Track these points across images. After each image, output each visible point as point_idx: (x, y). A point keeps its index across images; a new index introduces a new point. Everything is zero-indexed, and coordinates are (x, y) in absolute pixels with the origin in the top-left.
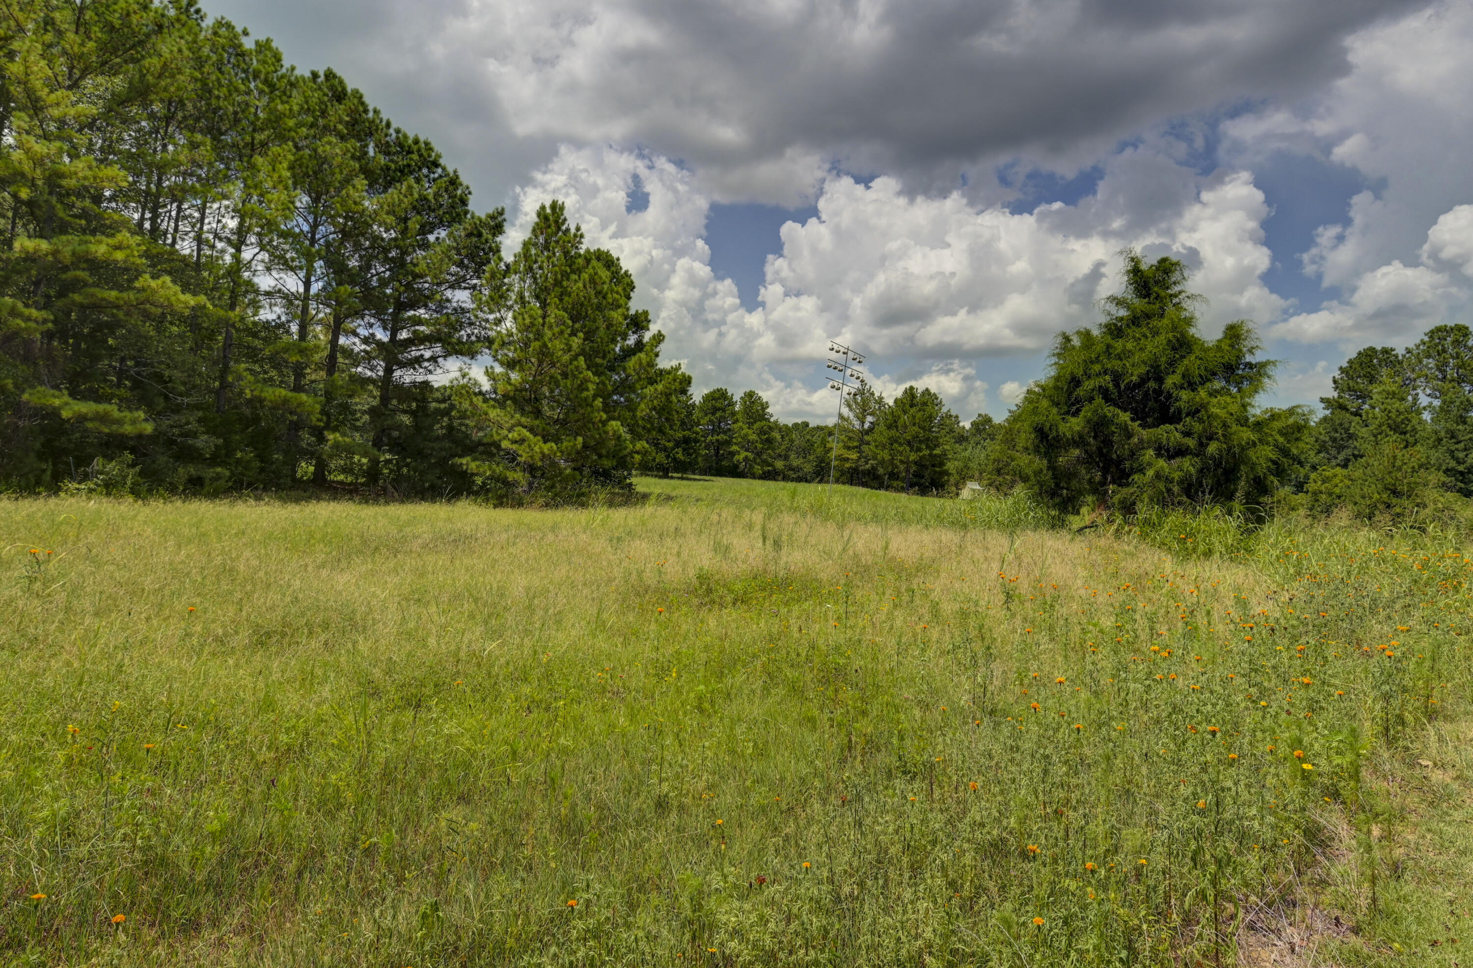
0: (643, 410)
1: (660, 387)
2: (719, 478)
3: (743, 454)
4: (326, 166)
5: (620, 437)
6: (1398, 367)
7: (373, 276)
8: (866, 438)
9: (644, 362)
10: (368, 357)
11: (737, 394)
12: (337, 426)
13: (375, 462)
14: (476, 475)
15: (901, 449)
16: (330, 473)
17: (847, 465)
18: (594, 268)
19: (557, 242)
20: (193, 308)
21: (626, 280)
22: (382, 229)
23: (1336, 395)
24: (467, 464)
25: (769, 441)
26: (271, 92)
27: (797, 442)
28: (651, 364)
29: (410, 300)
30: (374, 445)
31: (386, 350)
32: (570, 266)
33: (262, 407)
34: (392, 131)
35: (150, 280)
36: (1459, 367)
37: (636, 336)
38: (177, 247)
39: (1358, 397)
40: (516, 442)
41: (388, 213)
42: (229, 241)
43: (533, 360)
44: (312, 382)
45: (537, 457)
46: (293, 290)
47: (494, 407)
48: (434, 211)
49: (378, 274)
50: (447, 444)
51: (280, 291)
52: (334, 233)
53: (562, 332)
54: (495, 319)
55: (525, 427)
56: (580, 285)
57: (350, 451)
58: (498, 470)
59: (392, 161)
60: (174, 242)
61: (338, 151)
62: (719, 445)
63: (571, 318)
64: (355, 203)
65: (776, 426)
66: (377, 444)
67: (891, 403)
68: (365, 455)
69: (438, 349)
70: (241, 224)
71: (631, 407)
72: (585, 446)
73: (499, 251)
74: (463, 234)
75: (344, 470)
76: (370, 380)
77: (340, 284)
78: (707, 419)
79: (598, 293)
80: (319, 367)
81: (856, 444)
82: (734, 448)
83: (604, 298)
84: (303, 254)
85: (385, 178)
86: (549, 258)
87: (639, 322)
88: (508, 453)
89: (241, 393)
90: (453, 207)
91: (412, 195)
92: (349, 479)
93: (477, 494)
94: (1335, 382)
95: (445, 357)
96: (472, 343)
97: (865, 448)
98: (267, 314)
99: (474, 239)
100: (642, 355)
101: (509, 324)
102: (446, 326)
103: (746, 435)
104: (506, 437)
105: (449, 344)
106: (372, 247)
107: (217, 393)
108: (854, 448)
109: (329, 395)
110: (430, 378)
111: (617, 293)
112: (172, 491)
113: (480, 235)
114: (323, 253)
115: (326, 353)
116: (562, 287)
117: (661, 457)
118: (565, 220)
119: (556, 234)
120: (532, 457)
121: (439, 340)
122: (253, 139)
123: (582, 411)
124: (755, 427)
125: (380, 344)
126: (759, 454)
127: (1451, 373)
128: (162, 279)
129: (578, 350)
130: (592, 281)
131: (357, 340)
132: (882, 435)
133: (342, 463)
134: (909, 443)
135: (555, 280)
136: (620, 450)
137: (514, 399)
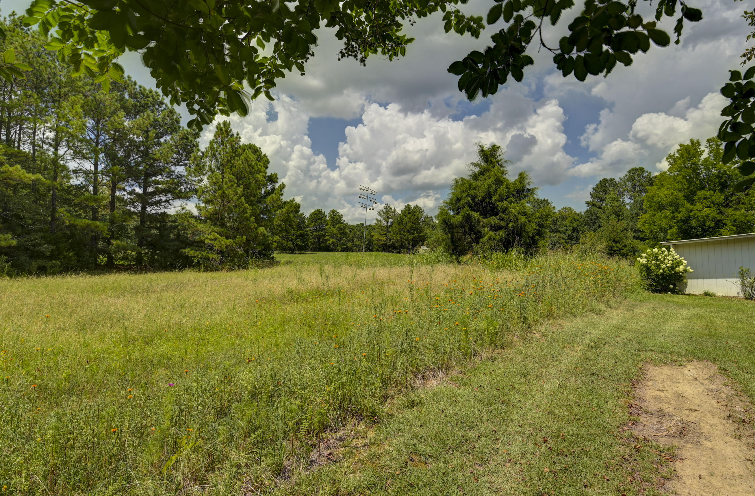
0: (276, 221)
1: (284, 210)
2: (319, 253)
3: (332, 240)
4: (101, 105)
5: (264, 235)
6: (616, 187)
7: (131, 160)
8: (390, 229)
9: (275, 198)
10: (132, 202)
11: (327, 212)
12: (118, 237)
13: (139, 254)
14: (194, 257)
15: (405, 234)
16: (116, 261)
17: (381, 243)
18: (246, 154)
19: (227, 141)
20: (33, 181)
21: (265, 159)
22: (135, 137)
23: (592, 200)
24: (188, 252)
25: (344, 233)
26: (68, 67)
27: (358, 233)
28: (278, 199)
29: (152, 172)
30: (139, 245)
31: (141, 197)
32: (235, 153)
33: (76, 229)
34: (137, 87)
35: (9, 167)
36: (640, 186)
37: (271, 186)
38: (21, 148)
39: (601, 201)
40: (212, 240)
41: (137, 129)
42: (51, 145)
43: (219, 200)
44: (103, 215)
45: (224, 247)
46: (89, 168)
47: (200, 223)
48: (162, 126)
49: (134, 159)
50: (177, 243)
51: (81, 170)
52: (109, 139)
53: (232, 186)
54: (198, 180)
55: (217, 232)
56: (240, 162)
57: (125, 249)
58: (204, 254)
59: (138, 101)
60: (19, 146)
61: (107, 97)
62: (320, 237)
63: (237, 178)
64: (119, 124)
65: (347, 226)
66: (140, 244)
67: (400, 213)
68: (133, 250)
69: (169, 196)
70: (57, 135)
71: (270, 220)
72: (247, 240)
73: (198, 146)
74: (178, 138)
75: (124, 259)
76: (134, 213)
77: (114, 165)
78: (313, 224)
79: (249, 166)
80: (105, 208)
81: (384, 233)
82: (327, 237)
83: (253, 168)
84: (92, 151)
85: (135, 110)
86: (223, 149)
87: (272, 179)
88: (209, 246)
89: (64, 223)
90: (172, 124)
91: (150, 119)
92: (127, 263)
93: (194, 266)
94: (591, 194)
95: (173, 200)
96: (187, 192)
97: (388, 234)
98: (76, 181)
99: (185, 141)
100: (274, 195)
101: (206, 182)
102: (172, 184)
103: (332, 231)
104: (207, 238)
105: (175, 193)
106: (130, 145)
107: (51, 223)
108: (384, 234)
109: (112, 222)
110: (166, 210)
111: (260, 165)
112: (29, 274)
113: (187, 139)
114: (103, 150)
115: (109, 200)
116: (231, 163)
117: (290, 244)
118: (231, 130)
119: (227, 137)
120: (221, 247)
121: (169, 191)
122: (60, 92)
123: (245, 223)
124: (337, 227)
125: (138, 195)
126: (339, 240)
127: (637, 188)
128: (15, 166)
129: (241, 194)
130: (246, 160)
131: (125, 193)
132: (396, 228)
133: (122, 255)
134: (409, 231)
135: (227, 160)
136: (265, 241)
137: (211, 219)
